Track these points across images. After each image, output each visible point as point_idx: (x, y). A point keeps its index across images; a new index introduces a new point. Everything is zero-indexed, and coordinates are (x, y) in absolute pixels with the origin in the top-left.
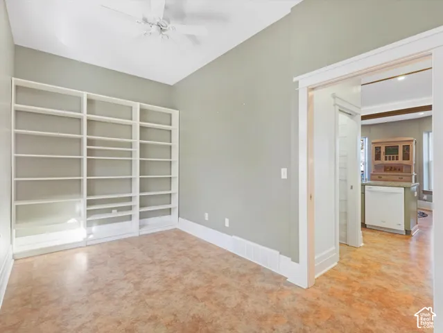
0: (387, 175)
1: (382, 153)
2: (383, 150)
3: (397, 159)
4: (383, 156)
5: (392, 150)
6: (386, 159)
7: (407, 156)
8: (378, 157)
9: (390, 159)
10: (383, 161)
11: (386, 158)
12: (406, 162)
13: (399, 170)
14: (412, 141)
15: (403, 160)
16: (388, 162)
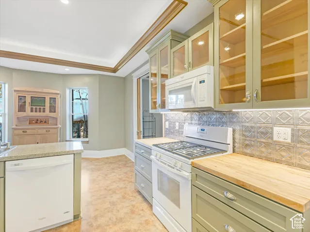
0: (32, 129)
1: (27, 104)
2: (28, 100)
3: (44, 111)
4: (28, 108)
5: (38, 102)
6: (32, 111)
7: (53, 109)
8: (22, 108)
9: (36, 111)
10: (28, 112)
11: (32, 109)
12: (52, 115)
13: (45, 122)
14: (58, 94)
15: (50, 112)
16: (34, 114)
